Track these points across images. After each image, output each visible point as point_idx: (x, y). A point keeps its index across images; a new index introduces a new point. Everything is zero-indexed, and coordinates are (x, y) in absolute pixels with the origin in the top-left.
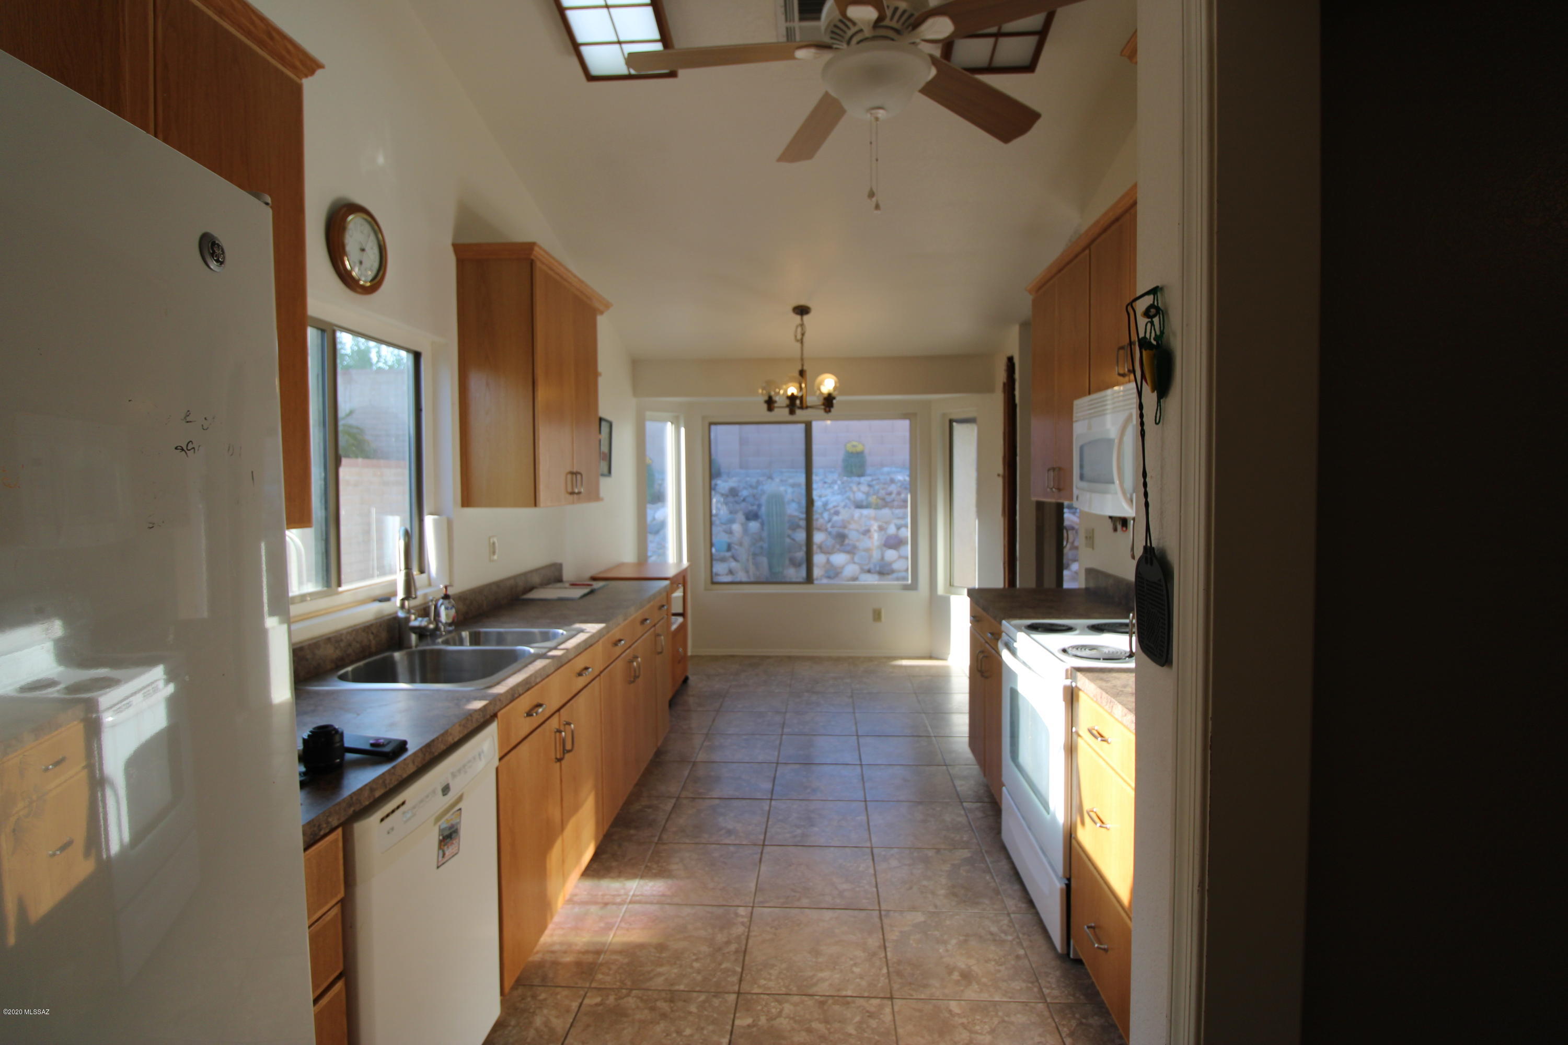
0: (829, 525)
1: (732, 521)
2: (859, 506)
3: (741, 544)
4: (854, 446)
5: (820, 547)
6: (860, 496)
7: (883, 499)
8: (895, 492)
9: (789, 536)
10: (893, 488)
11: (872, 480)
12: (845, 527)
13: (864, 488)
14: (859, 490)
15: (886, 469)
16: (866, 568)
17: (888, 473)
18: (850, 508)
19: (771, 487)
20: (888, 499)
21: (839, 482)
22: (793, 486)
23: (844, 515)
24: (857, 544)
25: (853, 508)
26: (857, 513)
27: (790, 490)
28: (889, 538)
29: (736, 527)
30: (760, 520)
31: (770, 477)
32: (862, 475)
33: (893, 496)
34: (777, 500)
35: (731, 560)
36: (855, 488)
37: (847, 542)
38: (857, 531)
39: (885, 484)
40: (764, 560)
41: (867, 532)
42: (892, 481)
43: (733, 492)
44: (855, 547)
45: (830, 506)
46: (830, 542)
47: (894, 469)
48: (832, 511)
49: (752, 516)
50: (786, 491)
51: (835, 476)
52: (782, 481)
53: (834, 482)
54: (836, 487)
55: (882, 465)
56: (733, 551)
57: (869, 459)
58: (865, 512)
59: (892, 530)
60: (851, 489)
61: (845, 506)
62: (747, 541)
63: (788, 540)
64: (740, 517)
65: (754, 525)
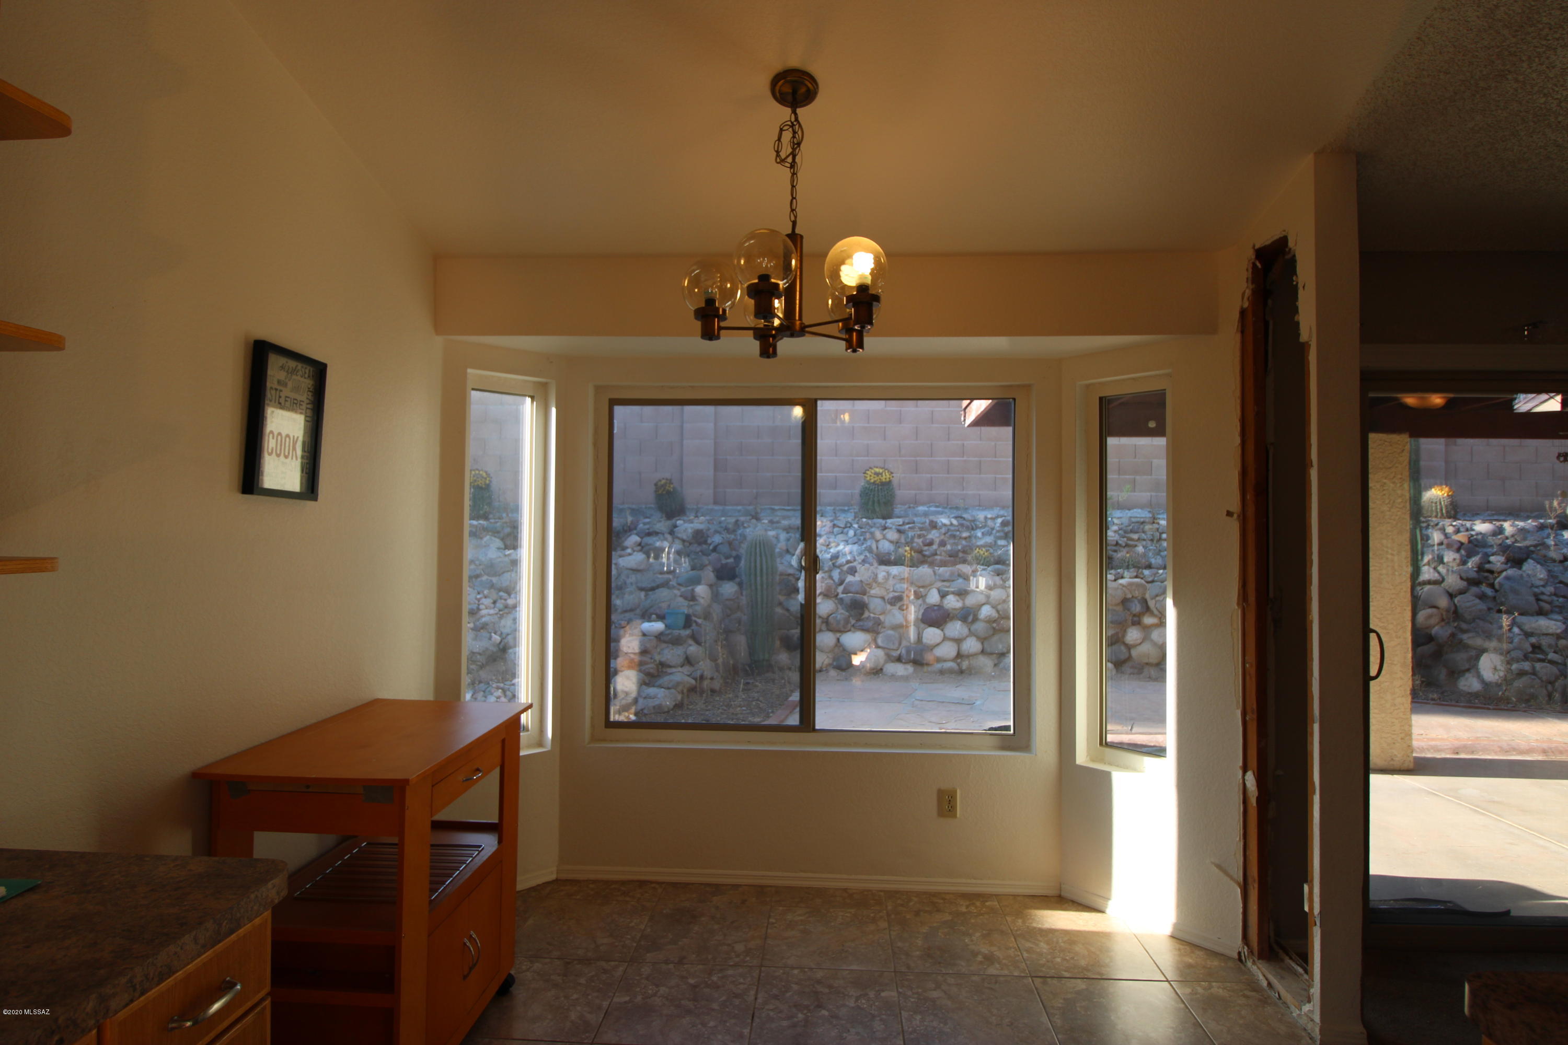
0: (840, 589)
1: (697, 581)
2: (884, 561)
3: (707, 616)
4: (877, 474)
5: (826, 621)
6: (886, 546)
7: (920, 552)
8: (937, 541)
9: (780, 604)
10: (934, 535)
11: (904, 524)
12: (864, 593)
13: (892, 535)
14: (884, 538)
15: (921, 508)
16: (896, 654)
17: (926, 514)
18: (871, 565)
19: (755, 531)
20: (927, 551)
21: (856, 526)
22: (788, 529)
23: (863, 573)
24: (882, 617)
25: (876, 564)
26: (882, 571)
27: (783, 536)
28: (930, 609)
29: (701, 590)
30: (737, 580)
31: (756, 517)
32: (889, 516)
33: (935, 547)
34: (763, 549)
35: (691, 642)
36: (878, 535)
37: (866, 614)
38: (883, 598)
39: (921, 529)
40: (741, 640)
41: (897, 600)
42: (934, 525)
43: (700, 537)
44: (878, 623)
45: (842, 560)
46: (842, 614)
47: (933, 509)
48: (845, 568)
49: (725, 574)
50: (777, 538)
51: (850, 516)
52: (771, 522)
53: (849, 525)
54: (851, 533)
55: (916, 503)
56: (694, 627)
57: (901, 494)
58: (894, 570)
59: (933, 597)
60: (873, 535)
61: (864, 562)
62: (717, 610)
63: (779, 610)
64: (709, 574)
65: (729, 589)
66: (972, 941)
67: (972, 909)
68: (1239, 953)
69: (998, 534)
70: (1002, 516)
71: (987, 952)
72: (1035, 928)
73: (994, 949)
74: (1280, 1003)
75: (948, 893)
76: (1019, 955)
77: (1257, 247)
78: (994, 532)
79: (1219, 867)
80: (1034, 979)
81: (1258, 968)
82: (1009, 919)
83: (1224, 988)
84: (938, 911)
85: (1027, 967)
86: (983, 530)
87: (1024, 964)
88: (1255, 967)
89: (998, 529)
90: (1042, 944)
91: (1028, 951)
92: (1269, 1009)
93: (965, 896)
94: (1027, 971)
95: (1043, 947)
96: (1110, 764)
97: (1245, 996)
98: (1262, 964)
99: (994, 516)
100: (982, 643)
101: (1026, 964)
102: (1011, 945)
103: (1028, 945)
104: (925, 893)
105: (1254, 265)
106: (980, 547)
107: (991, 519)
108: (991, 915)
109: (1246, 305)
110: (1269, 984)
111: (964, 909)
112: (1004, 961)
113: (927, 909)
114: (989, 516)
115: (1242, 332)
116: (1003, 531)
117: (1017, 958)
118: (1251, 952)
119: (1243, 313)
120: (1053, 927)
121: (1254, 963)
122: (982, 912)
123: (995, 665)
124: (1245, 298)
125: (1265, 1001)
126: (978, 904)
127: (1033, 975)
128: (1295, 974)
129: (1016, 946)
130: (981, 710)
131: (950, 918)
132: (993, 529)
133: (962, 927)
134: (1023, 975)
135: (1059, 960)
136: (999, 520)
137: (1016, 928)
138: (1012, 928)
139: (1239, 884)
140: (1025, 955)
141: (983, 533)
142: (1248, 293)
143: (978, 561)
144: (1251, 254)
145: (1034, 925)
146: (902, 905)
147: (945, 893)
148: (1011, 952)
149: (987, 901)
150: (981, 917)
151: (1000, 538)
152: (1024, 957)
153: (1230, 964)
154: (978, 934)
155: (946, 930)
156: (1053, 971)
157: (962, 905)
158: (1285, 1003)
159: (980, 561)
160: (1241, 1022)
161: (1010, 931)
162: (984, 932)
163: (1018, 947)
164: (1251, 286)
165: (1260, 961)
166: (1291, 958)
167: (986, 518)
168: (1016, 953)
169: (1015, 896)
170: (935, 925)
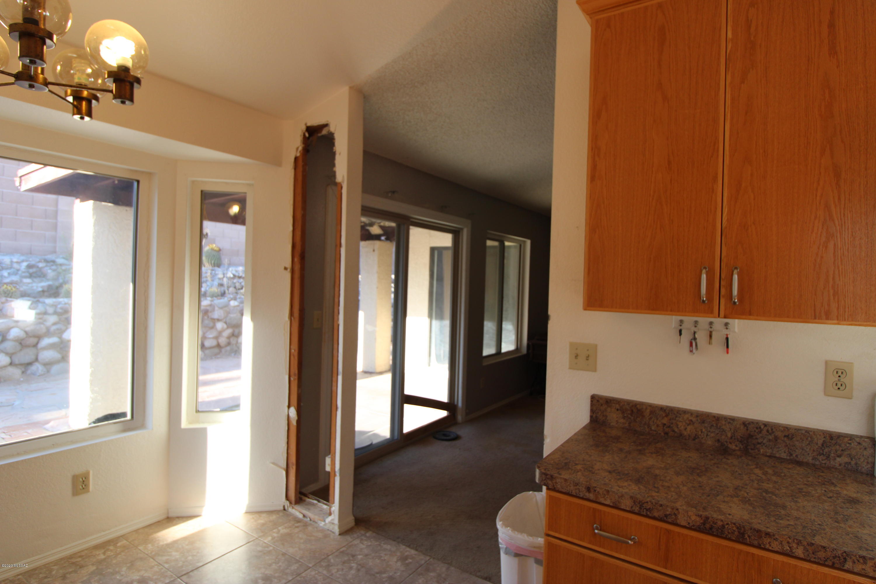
66: (122, 575)
67: (109, 553)
68: (284, 507)
69: (24, 274)
70: (27, 261)
71: (138, 578)
72: (163, 545)
73: (142, 573)
74: (311, 522)
75: (82, 551)
76: (162, 569)
77: (309, 124)
78: (20, 272)
79: (274, 463)
80: (181, 578)
81: (296, 510)
82: (141, 548)
83: (286, 528)
84: (82, 567)
85: (172, 572)
86: (9, 271)
87: (169, 572)
88: (294, 510)
89: (24, 270)
90: (174, 553)
91: (167, 562)
92: (310, 528)
93: (97, 547)
94: (174, 576)
95: (176, 555)
96: (203, 422)
97: (297, 527)
98: (297, 507)
99: (19, 261)
100: (11, 358)
101: (170, 571)
102: (153, 564)
103: (165, 558)
104: (62, 559)
105: (304, 135)
106: (7, 284)
107: (17, 262)
108: (126, 551)
109: (298, 155)
110: (304, 516)
111: (102, 557)
112: (155, 577)
113: (71, 570)
114: (15, 260)
115: (295, 169)
116: (28, 272)
117: (162, 571)
118: (291, 503)
119: (296, 159)
120: (175, 539)
121: (293, 508)
122: (118, 552)
123: (23, 372)
124: (298, 152)
125: (306, 525)
126: (111, 548)
127: (179, 575)
128: (313, 504)
129: (156, 563)
130: (23, 408)
131: (94, 568)
132: (18, 270)
133: (109, 570)
134: (172, 579)
135: (190, 558)
136: (25, 264)
137: (150, 552)
138: (146, 552)
139: (284, 469)
140: (166, 566)
141: (9, 274)
142: (300, 148)
143: (6, 295)
144: (304, 128)
145: (161, 543)
146: (46, 577)
147: (79, 552)
148: (156, 569)
149: (117, 543)
150: (120, 556)
151: (26, 277)
152: (167, 567)
153: (281, 514)
154: (124, 569)
155: (96, 578)
156: (190, 566)
157: (99, 554)
158: (314, 521)
159: (8, 294)
160: (302, 541)
161: (146, 556)
162: (128, 565)
163: (159, 563)
164: (302, 146)
165: (296, 506)
166: (309, 498)
167: (12, 262)
168: (160, 568)
169: (136, 531)
170: (85, 578)
